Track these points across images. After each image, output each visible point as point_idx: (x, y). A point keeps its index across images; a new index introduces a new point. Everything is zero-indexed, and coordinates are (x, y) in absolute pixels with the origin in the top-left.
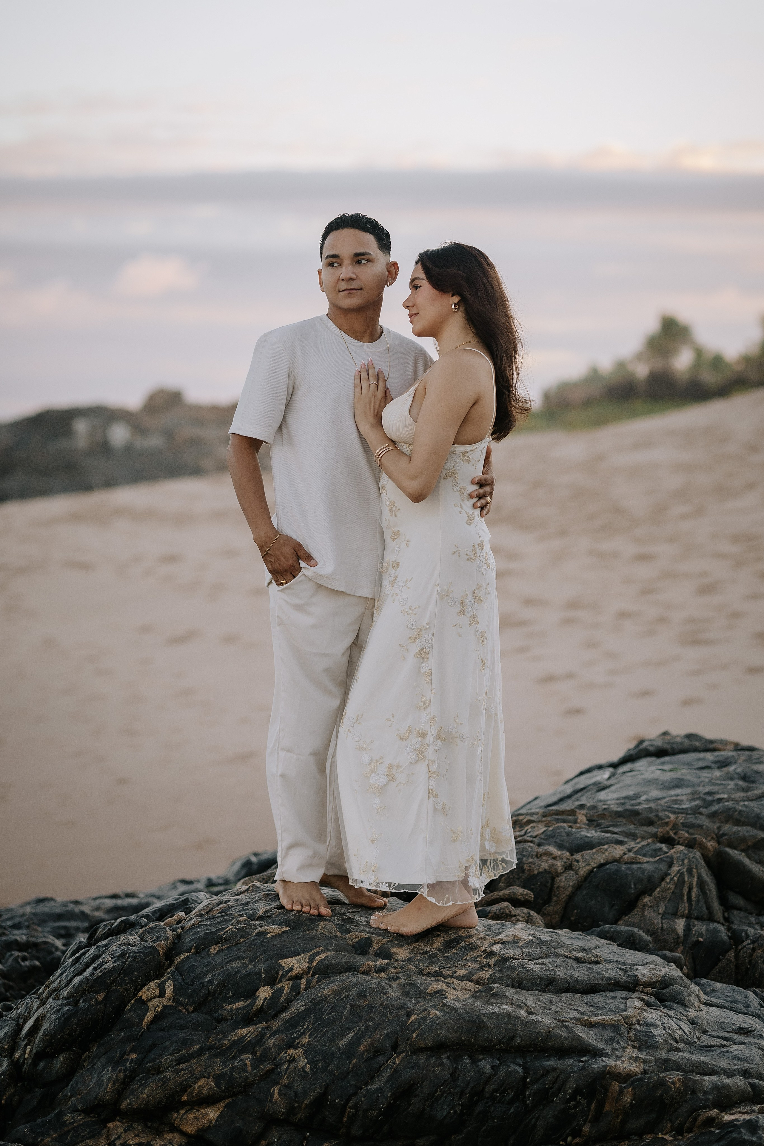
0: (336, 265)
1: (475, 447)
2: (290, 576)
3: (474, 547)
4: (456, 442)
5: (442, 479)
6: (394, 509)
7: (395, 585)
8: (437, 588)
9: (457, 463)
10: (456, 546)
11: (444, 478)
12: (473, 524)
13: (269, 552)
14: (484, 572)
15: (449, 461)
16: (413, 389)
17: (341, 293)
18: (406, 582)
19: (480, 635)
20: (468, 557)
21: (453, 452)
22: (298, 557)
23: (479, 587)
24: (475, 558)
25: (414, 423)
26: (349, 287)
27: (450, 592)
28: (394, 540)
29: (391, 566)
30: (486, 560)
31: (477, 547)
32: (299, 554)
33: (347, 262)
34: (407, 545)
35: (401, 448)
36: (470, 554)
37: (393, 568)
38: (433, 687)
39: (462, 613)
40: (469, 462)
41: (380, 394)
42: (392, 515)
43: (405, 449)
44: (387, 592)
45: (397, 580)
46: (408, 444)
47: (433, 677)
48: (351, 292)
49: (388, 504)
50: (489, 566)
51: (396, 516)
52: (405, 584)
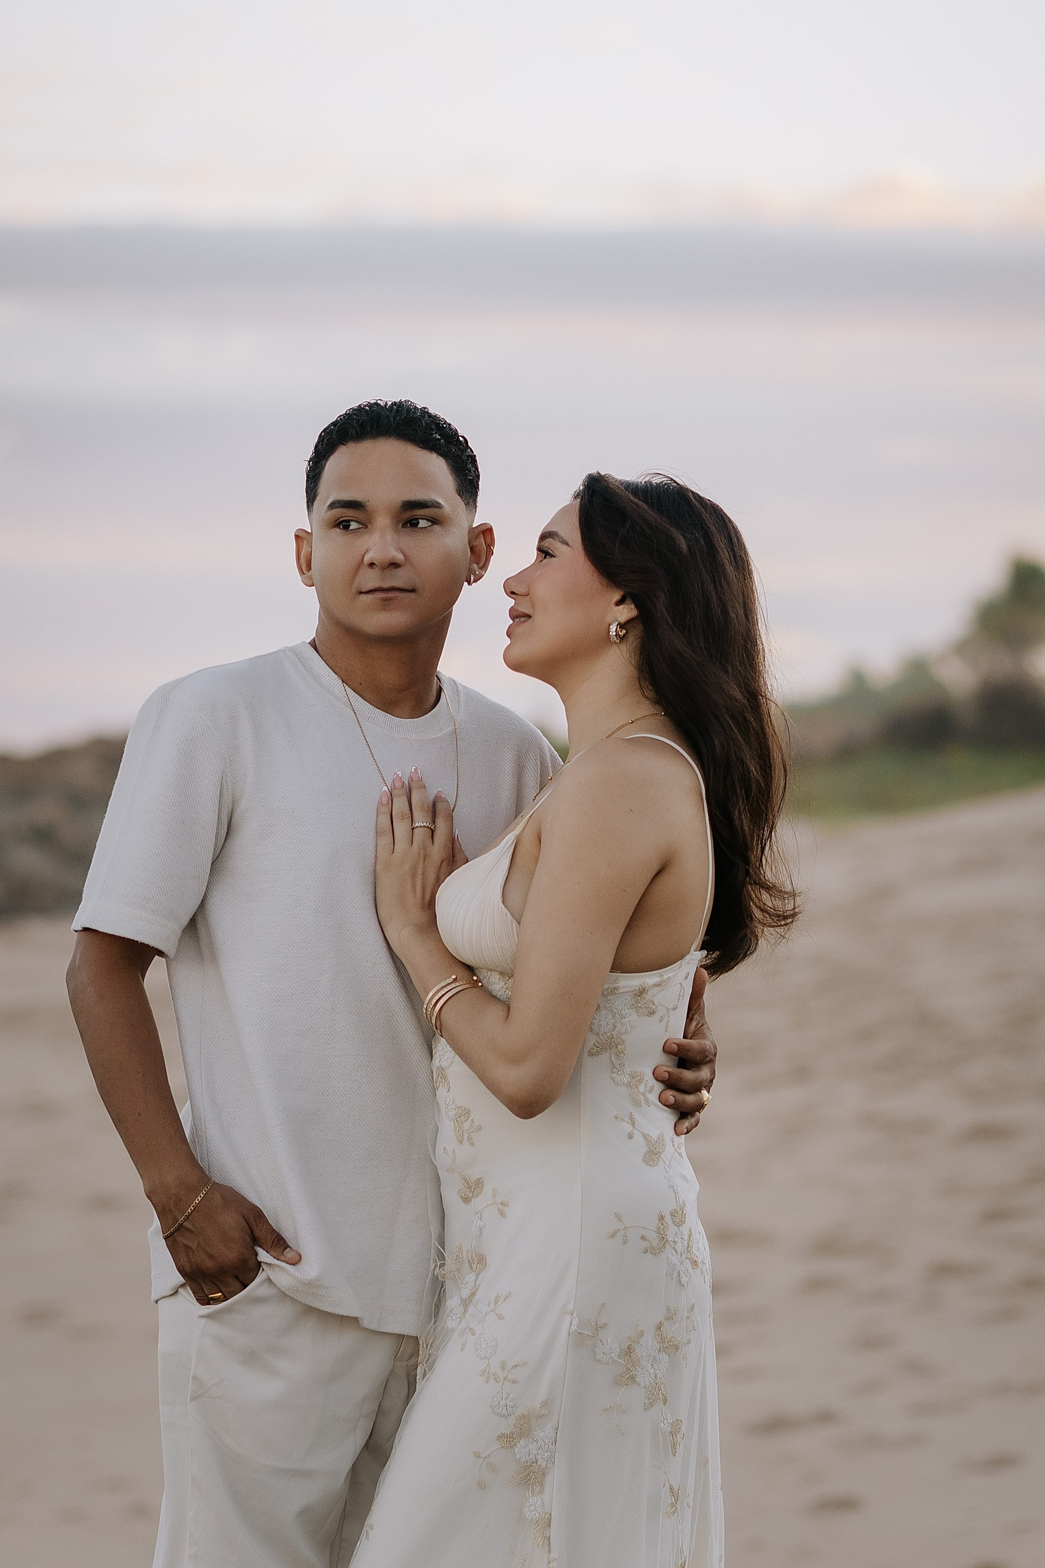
0: (353, 525)
1: (665, 977)
2: (236, 1284)
3: (661, 1218)
4: (619, 966)
5: (586, 1054)
6: (467, 1125)
7: (471, 1309)
8: (568, 1318)
9: (623, 1017)
10: (618, 1217)
11: (591, 1054)
12: (661, 1163)
13: (185, 1224)
14: (684, 1279)
15: (603, 1012)
16: (509, 839)
17: (363, 597)
18: (496, 1302)
19: (669, 1429)
20: (645, 1244)
21: (613, 991)
22: (255, 1241)
23: (670, 1315)
24: (664, 1246)
25: (515, 924)
26: (387, 584)
27: (598, 1328)
28: (466, 1200)
29: (467, 1265)
30: (689, 1248)
31: (668, 1219)
32: (257, 1233)
33: (383, 521)
34: (502, 1214)
35: (485, 981)
36: (653, 1237)
37: (471, 1267)
38: (554, 1554)
39: (628, 1378)
40: (652, 1013)
41: (437, 851)
42: (461, 1142)
43: (497, 985)
44: (450, 1324)
45: (476, 1297)
46: (502, 973)
47: (554, 1532)
48: (391, 595)
49: (452, 1114)
50: (695, 1263)
51: (472, 1144)
52: (492, 1307)
